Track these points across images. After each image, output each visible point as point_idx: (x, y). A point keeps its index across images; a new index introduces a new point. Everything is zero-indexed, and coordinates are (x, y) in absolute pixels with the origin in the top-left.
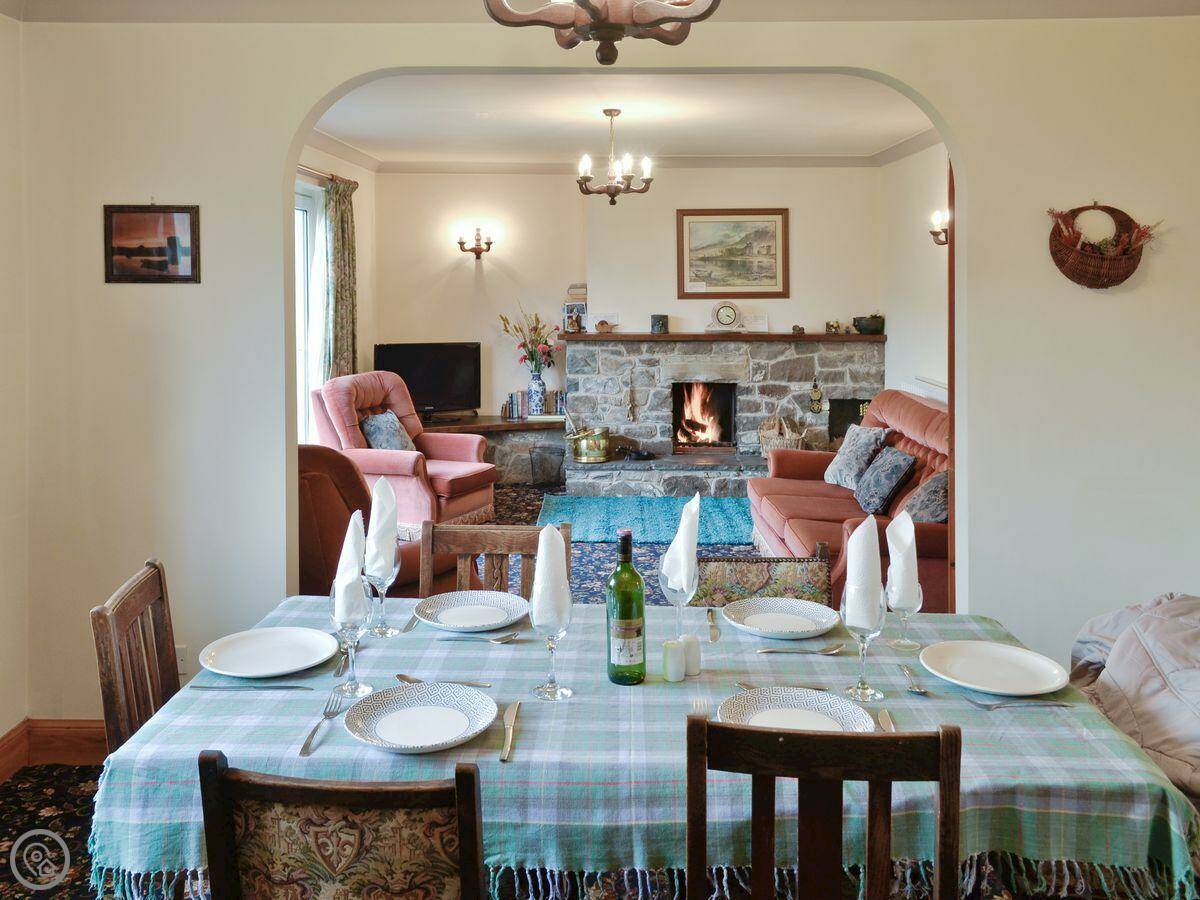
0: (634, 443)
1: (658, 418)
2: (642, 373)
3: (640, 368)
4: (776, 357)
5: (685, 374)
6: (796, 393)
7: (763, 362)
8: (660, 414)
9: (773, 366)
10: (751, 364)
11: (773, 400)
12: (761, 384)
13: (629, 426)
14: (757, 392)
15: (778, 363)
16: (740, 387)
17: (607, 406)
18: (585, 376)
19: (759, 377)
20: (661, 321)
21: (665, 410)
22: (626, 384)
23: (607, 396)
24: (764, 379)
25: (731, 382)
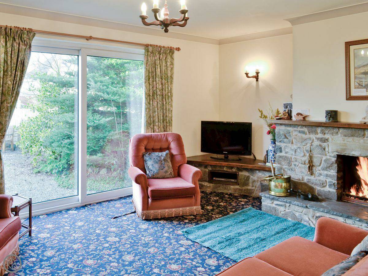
0: (312, 189)
1: (327, 176)
2: (317, 146)
3: (316, 143)
5: (345, 149)
8: (329, 173)
13: (309, 178)
17: (297, 163)
18: (285, 144)
21: (332, 171)
23: (297, 157)
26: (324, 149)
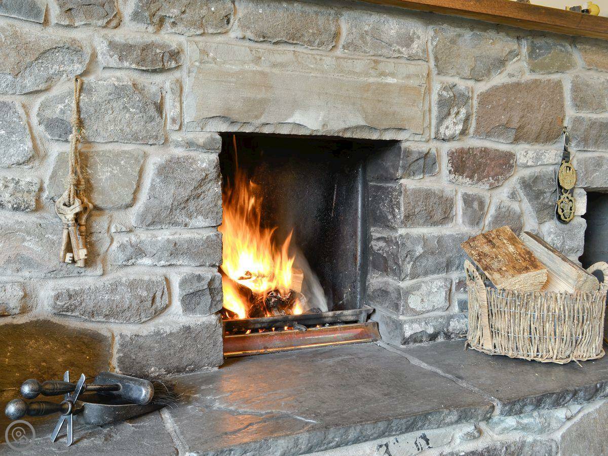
0: (92, 345)
1: (175, 250)
4: (488, 73)
6: (526, 173)
7: (463, 85)
8: (183, 235)
9: (485, 98)
10: (436, 87)
11: (480, 189)
12: (455, 145)
13: (70, 284)
14: (445, 165)
15: (496, 89)
16: (408, 153)
19: (452, 127)
21: (199, 220)
22: (58, 128)
24: (463, 132)
25: (387, 137)
26: (160, 108)
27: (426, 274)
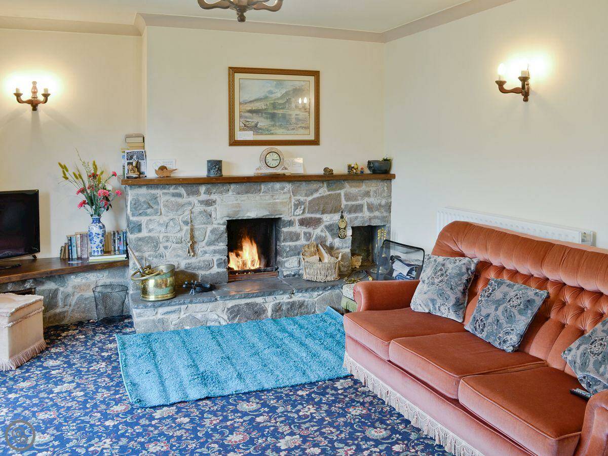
0: (194, 276)
1: (215, 252)
2: (200, 213)
3: (199, 208)
4: (312, 194)
5: (239, 211)
6: (327, 223)
7: (302, 199)
8: (217, 248)
9: (310, 202)
10: (293, 201)
11: (310, 230)
12: (301, 217)
13: (189, 261)
14: (297, 223)
15: (314, 199)
16: (284, 221)
17: (169, 244)
18: (148, 218)
19: (299, 211)
20: (216, 165)
21: (221, 244)
22: (186, 223)
23: (169, 235)
24: (303, 213)
25: (277, 217)
26: (211, 216)
27: (291, 256)
